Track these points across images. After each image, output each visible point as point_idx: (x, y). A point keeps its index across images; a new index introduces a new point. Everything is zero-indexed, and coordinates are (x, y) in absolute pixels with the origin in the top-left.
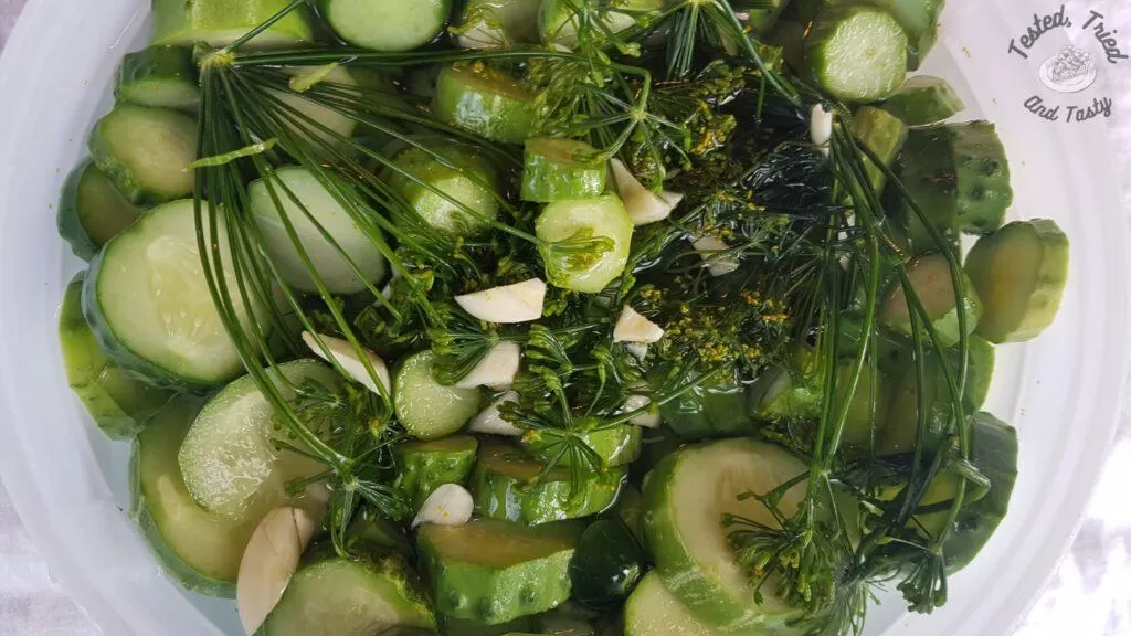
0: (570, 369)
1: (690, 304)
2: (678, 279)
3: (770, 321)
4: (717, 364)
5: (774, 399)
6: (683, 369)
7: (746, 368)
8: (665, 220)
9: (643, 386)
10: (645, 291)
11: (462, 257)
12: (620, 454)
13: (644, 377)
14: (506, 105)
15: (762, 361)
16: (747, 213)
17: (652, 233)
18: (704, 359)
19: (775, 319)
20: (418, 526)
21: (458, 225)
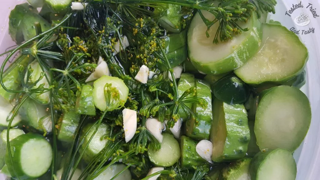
0: (157, 100)
1: (137, 54)
2: (129, 58)
3: (143, 24)
4: (158, 45)
5: (172, 23)
6: (159, 58)
7: (160, 33)
8: (107, 63)
9: (165, 74)
10: (132, 71)
11: (114, 138)
12: (190, 82)
13: (162, 72)
14: (67, 119)
15: (157, 27)
16: (106, 33)
17: (112, 68)
18: (156, 49)
19: (142, 22)
20: (212, 161)
21: (105, 138)
